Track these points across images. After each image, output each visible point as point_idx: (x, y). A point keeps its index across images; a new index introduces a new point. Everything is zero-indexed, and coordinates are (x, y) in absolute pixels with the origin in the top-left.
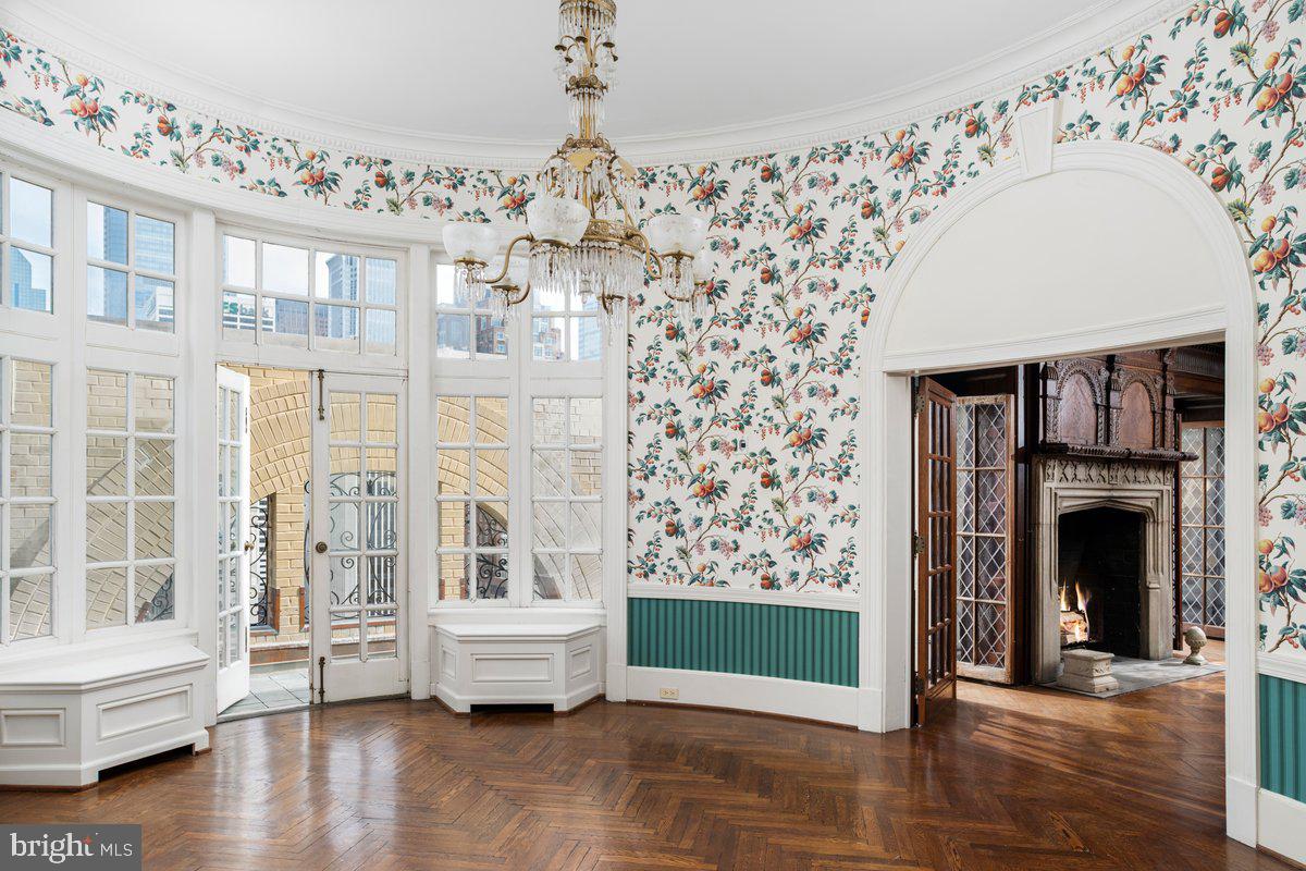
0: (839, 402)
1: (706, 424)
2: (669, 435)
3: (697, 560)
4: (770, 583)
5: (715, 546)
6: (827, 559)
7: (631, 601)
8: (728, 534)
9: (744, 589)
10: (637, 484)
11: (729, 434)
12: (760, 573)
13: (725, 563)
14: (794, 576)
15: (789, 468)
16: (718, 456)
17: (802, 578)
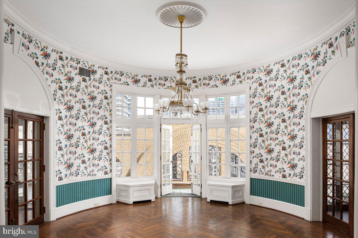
0: (300, 127)
1: (269, 133)
2: (260, 136)
3: (267, 169)
4: (284, 176)
5: (271, 166)
6: (298, 170)
7: (251, 179)
8: (274, 163)
9: (278, 177)
10: (253, 149)
11: (274, 136)
12: (282, 173)
13: (274, 170)
14: (290, 175)
15: (288, 145)
16: (271, 142)
17: (292, 175)
